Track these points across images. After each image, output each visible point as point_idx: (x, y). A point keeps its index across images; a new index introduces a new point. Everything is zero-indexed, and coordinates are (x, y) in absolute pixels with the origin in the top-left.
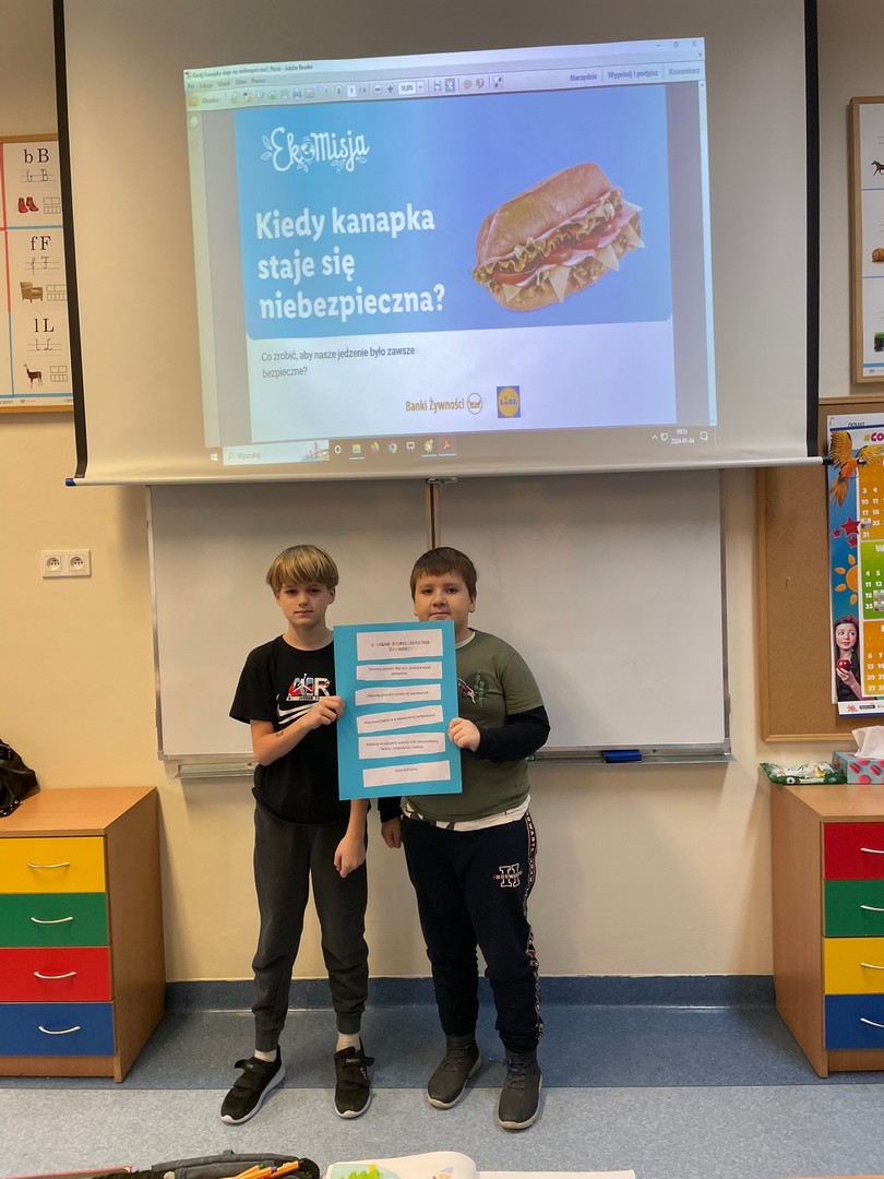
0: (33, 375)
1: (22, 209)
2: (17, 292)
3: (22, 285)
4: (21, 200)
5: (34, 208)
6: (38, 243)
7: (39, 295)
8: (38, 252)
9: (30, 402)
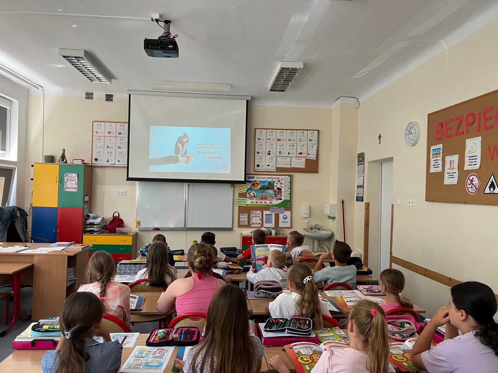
0: (119, 161)
1: (119, 134)
2: (117, 147)
3: (118, 146)
4: (119, 133)
5: (121, 134)
6: (121, 140)
7: (121, 148)
8: (121, 141)
9: (118, 165)
